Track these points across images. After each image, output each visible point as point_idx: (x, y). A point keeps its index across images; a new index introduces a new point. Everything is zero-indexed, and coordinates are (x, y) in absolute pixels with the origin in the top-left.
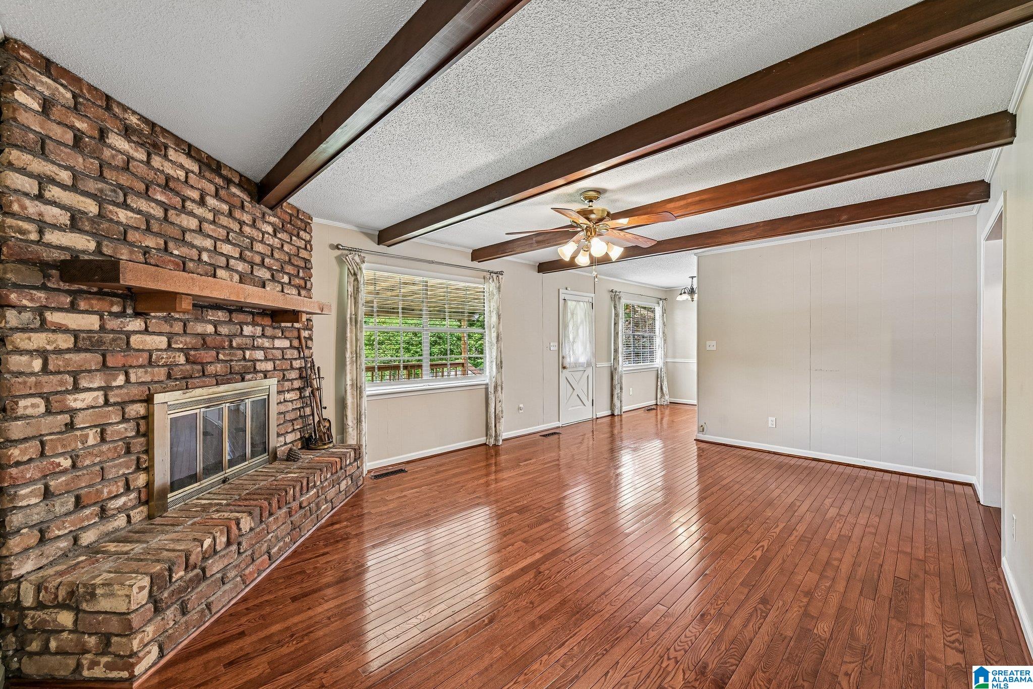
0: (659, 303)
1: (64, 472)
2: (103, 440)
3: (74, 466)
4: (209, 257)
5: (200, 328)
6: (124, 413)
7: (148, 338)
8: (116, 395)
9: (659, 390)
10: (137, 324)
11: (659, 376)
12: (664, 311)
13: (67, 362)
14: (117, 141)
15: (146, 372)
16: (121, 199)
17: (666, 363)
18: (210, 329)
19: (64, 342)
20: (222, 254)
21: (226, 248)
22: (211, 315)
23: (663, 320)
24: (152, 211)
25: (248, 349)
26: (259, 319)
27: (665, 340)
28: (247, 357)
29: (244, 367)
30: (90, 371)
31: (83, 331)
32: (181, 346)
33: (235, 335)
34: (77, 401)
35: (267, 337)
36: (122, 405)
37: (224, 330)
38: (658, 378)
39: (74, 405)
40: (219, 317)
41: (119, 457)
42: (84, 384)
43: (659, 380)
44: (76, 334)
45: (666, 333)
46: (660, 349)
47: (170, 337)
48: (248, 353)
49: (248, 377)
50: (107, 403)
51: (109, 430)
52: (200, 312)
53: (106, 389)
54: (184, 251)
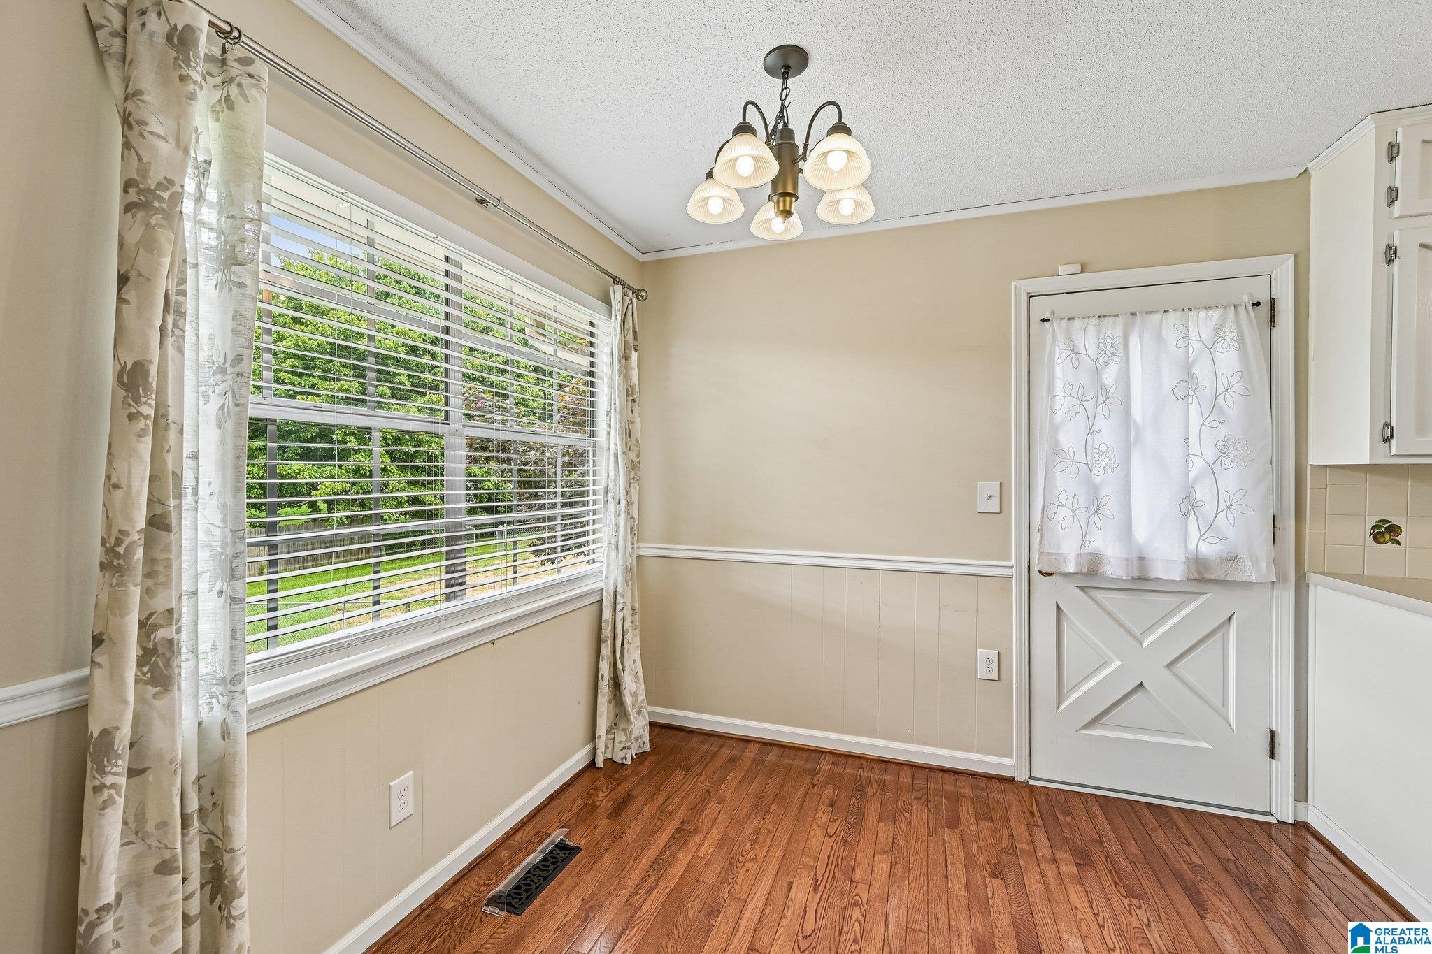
0: (607, 301)
9: (603, 700)
11: (607, 632)
12: (631, 341)
17: (637, 568)
23: (626, 377)
27: (633, 467)
38: (599, 640)
43: (606, 651)
45: (637, 430)
46: (611, 507)
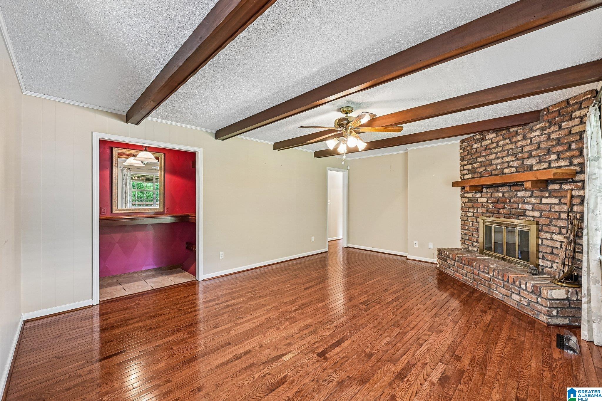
1: (467, 230)
2: (472, 226)
4: (500, 166)
5: (496, 195)
6: (476, 220)
7: (482, 199)
10: (479, 195)
13: (467, 205)
14: (475, 146)
15: (481, 209)
16: (476, 161)
18: (500, 195)
19: (467, 200)
20: (506, 162)
21: (508, 159)
22: (500, 189)
24: (482, 160)
25: (521, 204)
28: (520, 208)
29: (518, 212)
30: (471, 207)
32: (490, 201)
33: (512, 197)
34: (469, 214)
35: (534, 197)
36: (476, 217)
37: (506, 195)
40: (504, 189)
41: (475, 232)
42: (470, 210)
44: (469, 198)
47: (488, 198)
48: (520, 206)
49: (521, 217)
50: (473, 216)
51: (474, 223)
52: (497, 188)
53: (474, 213)
54: (492, 168)
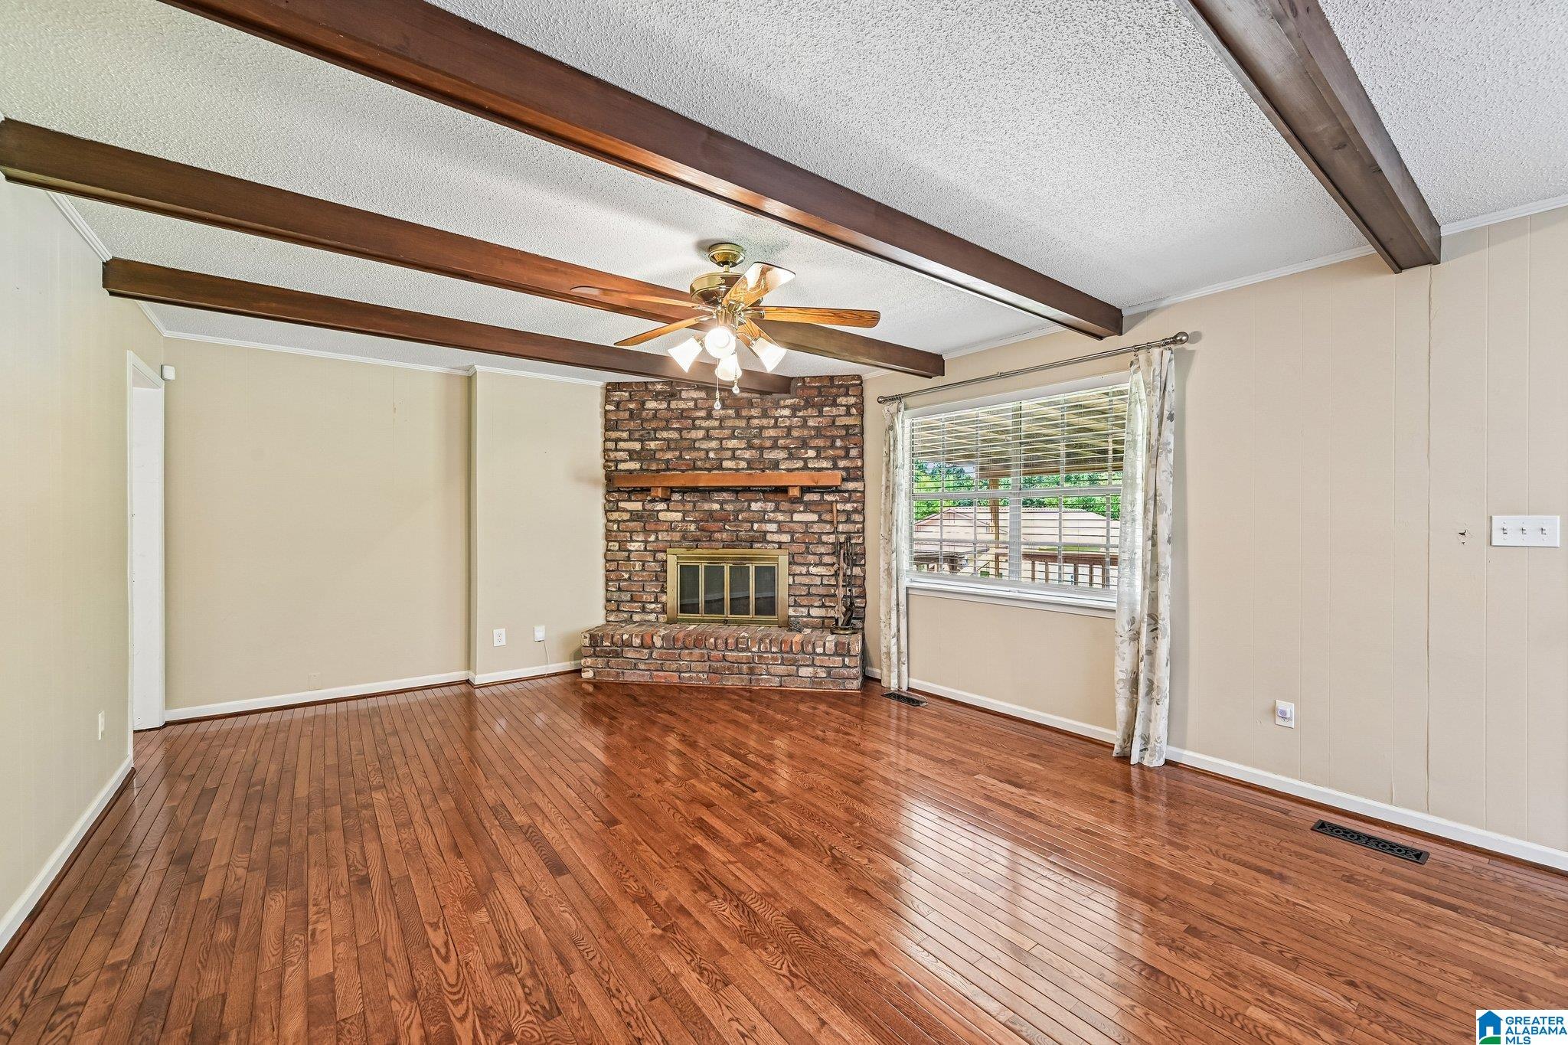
1: (625, 580)
2: (643, 570)
3: (630, 578)
4: (715, 454)
5: (706, 506)
6: (655, 557)
7: (669, 514)
8: (650, 546)
10: (660, 506)
13: (627, 526)
14: (651, 405)
15: (668, 534)
16: (653, 436)
18: (716, 506)
19: (626, 516)
20: (728, 449)
21: (732, 444)
22: (716, 496)
24: (670, 436)
25: (757, 522)
26: (771, 496)
28: (754, 529)
29: (751, 536)
30: (637, 532)
31: (635, 511)
32: (692, 519)
33: (741, 511)
34: (633, 546)
35: (781, 511)
36: (655, 552)
37: (728, 507)
39: (630, 548)
40: (723, 498)
41: (652, 581)
42: (634, 538)
44: (631, 512)
47: (685, 513)
48: (756, 526)
49: (756, 545)
50: (645, 549)
51: (646, 564)
52: (708, 495)
53: (646, 542)
54: (695, 455)
